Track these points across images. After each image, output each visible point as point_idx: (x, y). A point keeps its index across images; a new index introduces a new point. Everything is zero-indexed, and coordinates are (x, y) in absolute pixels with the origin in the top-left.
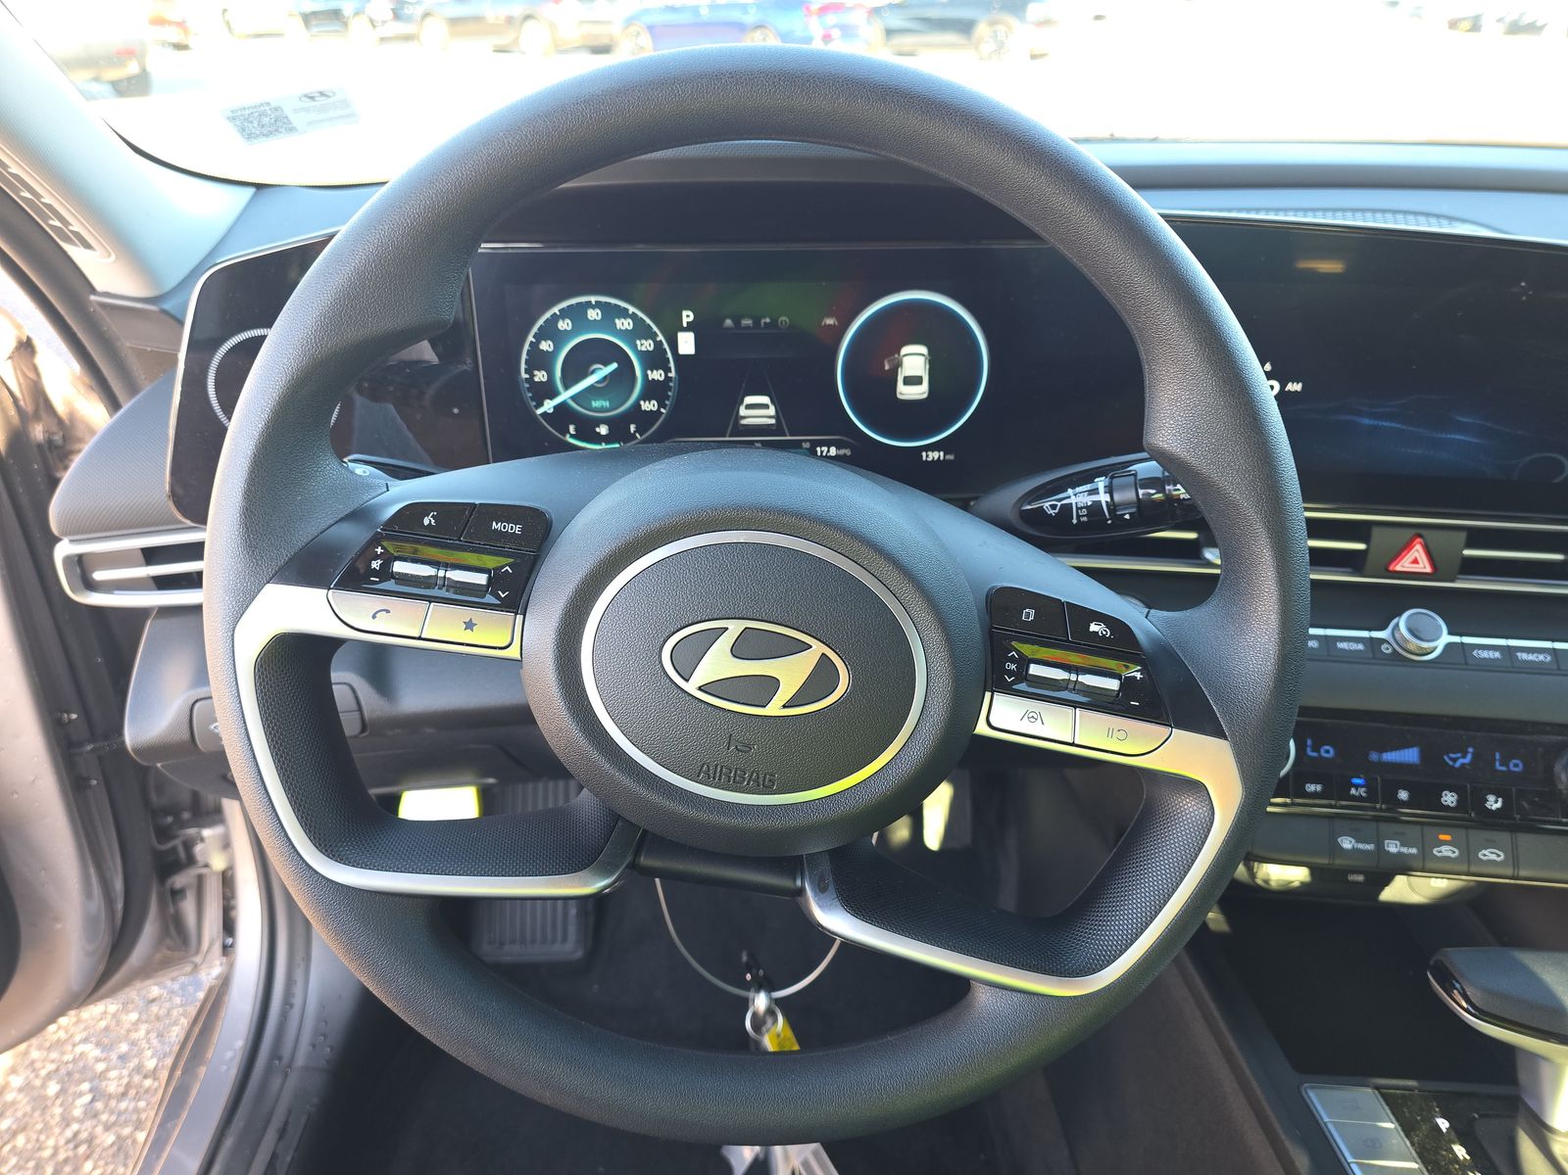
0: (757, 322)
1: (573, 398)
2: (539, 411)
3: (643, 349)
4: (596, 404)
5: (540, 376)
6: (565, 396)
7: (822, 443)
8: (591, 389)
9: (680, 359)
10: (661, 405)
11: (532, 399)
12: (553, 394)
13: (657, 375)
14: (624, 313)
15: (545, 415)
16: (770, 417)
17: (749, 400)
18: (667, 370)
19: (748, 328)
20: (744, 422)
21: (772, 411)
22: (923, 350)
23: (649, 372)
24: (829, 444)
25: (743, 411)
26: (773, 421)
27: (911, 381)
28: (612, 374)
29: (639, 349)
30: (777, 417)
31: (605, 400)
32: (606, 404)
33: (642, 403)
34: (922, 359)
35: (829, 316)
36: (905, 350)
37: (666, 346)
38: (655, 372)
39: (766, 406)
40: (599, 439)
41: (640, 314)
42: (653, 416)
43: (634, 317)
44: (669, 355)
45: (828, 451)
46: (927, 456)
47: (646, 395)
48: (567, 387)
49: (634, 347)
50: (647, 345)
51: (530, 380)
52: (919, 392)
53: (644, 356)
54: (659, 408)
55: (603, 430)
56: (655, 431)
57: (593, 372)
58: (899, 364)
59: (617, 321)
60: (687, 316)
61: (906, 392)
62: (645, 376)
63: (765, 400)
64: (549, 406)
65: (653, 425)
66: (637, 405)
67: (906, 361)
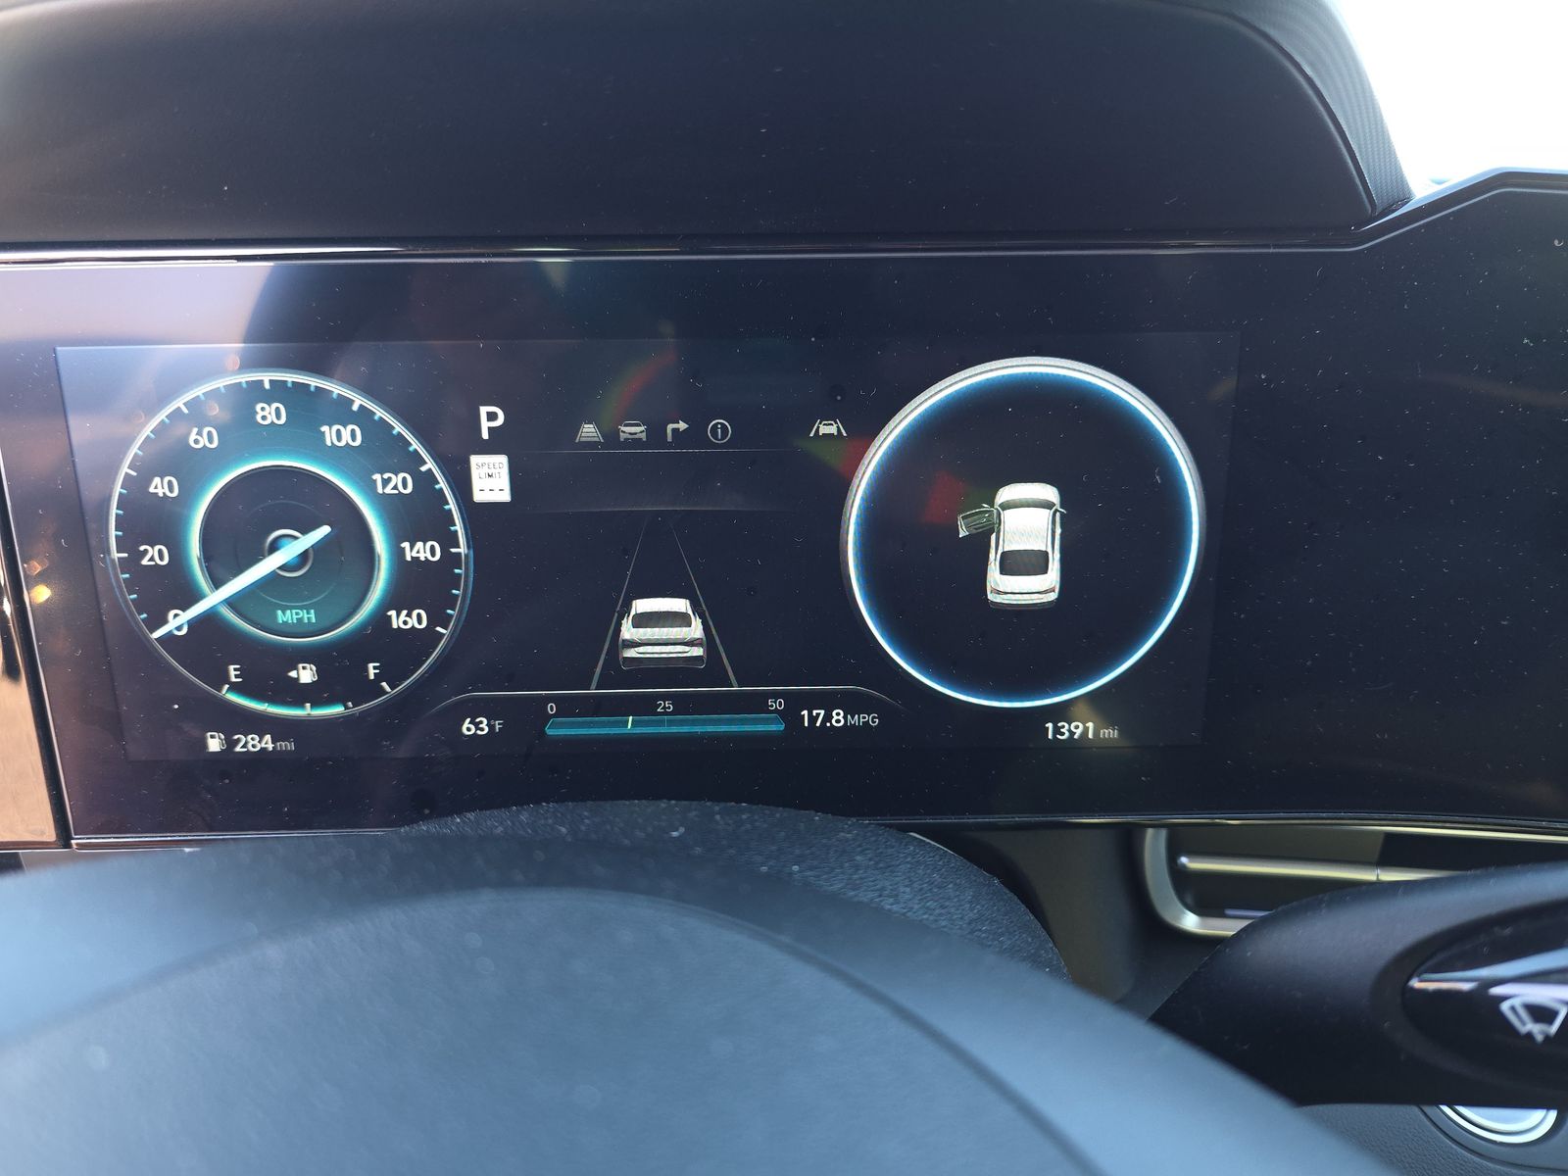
0: (656, 432)
1: (230, 602)
2: (157, 634)
3: (388, 490)
4: (286, 617)
5: (155, 555)
6: (213, 599)
7: (813, 700)
8: (272, 581)
9: (480, 515)
10: (437, 618)
11: (140, 606)
12: (191, 597)
13: (423, 551)
14: (341, 412)
15: (169, 640)
16: (691, 643)
17: (642, 605)
18: (448, 540)
19: (635, 442)
20: (631, 653)
21: (696, 630)
22: (1049, 493)
23: (406, 545)
24: (829, 703)
25: (628, 631)
26: (698, 652)
27: (1021, 563)
28: (317, 548)
29: (380, 491)
30: (708, 642)
31: (307, 608)
32: (310, 616)
33: (393, 613)
34: (1045, 515)
35: (828, 416)
36: (1008, 493)
37: (442, 484)
38: (419, 545)
39: (679, 619)
40: (299, 694)
41: (380, 413)
42: (417, 643)
43: (363, 417)
44: (452, 505)
45: (828, 717)
46: (1057, 730)
47: (398, 599)
48: (217, 583)
49: (369, 488)
50: (400, 483)
51: (132, 562)
52: (1041, 588)
53: (392, 508)
54: (432, 623)
55: (306, 675)
56: (422, 676)
57: (274, 547)
58: (992, 528)
59: (325, 429)
60: (490, 418)
61: (1006, 588)
62: (398, 554)
63: (680, 605)
64: (178, 621)
65: (421, 666)
66: (380, 619)
67: (1008, 516)
